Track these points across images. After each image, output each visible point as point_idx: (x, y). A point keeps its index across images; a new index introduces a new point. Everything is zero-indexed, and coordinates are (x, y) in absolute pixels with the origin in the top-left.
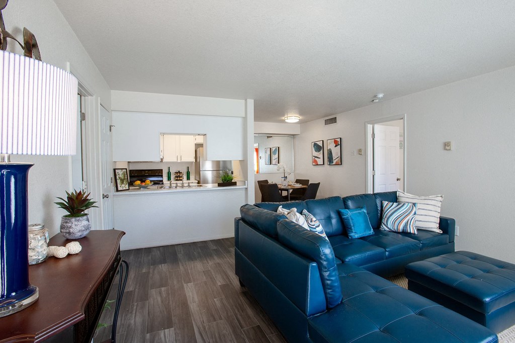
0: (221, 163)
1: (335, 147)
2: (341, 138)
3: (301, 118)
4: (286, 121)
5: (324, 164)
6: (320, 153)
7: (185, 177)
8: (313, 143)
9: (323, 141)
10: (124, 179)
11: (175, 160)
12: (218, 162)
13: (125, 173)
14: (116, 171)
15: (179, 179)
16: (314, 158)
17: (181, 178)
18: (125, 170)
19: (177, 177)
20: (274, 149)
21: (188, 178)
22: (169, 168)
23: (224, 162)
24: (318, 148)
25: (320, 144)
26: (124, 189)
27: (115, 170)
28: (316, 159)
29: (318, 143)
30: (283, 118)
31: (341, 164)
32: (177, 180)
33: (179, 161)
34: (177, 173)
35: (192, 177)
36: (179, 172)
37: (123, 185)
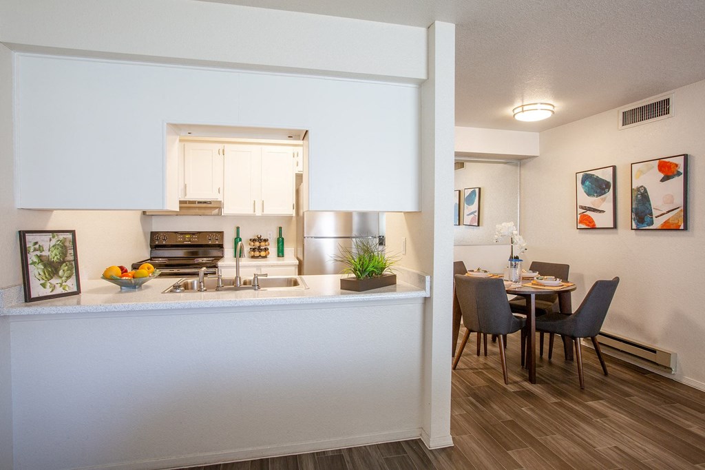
0: (356, 219)
1: (663, 180)
2: (686, 157)
3: (558, 106)
4: (518, 118)
5: (615, 227)
6: (604, 200)
7: (273, 249)
8: (580, 176)
9: (614, 168)
10: (61, 263)
11: (250, 212)
12: (347, 217)
13: (69, 244)
14: (29, 237)
15: (257, 254)
16: (580, 211)
17: (263, 254)
18: (69, 236)
19: (254, 250)
20: (468, 192)
21: (281, 253)
22: (238, 228)
23: (364, 216)
24: (596, 186)
25: (607, 176)
26: (59, 290)
27: (22, 235)
28: (589, 213)
29: (598, 174)
30: (509, 111)
31: (686, 228)
32: (253, 257)
33: (258, 213)
34: (254, 240)
35: (289, 250)
36: (260, 239)
37: (54, 281)
